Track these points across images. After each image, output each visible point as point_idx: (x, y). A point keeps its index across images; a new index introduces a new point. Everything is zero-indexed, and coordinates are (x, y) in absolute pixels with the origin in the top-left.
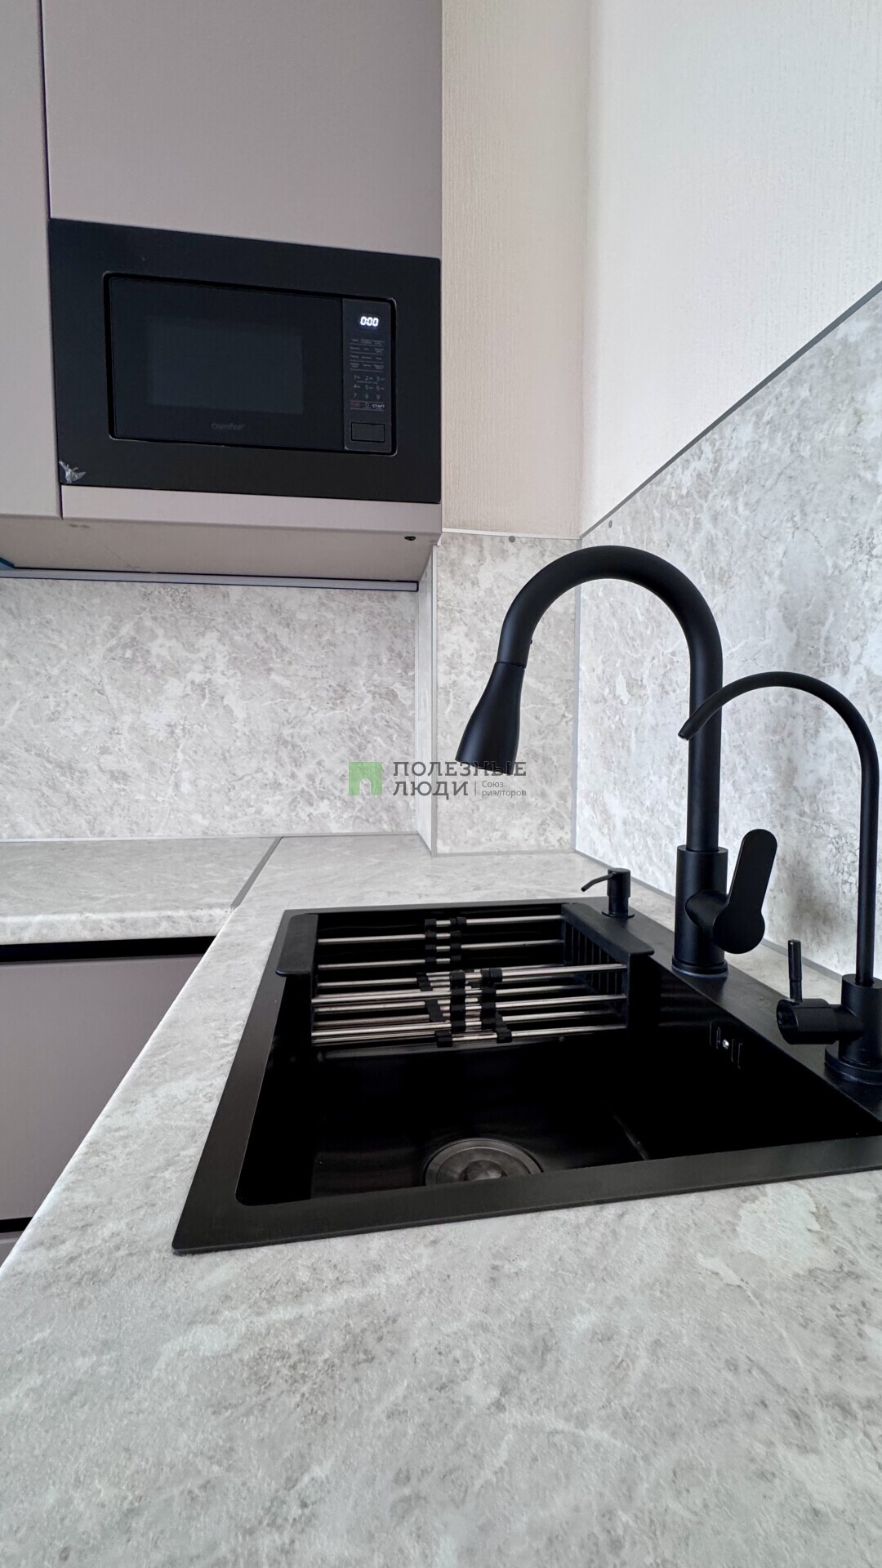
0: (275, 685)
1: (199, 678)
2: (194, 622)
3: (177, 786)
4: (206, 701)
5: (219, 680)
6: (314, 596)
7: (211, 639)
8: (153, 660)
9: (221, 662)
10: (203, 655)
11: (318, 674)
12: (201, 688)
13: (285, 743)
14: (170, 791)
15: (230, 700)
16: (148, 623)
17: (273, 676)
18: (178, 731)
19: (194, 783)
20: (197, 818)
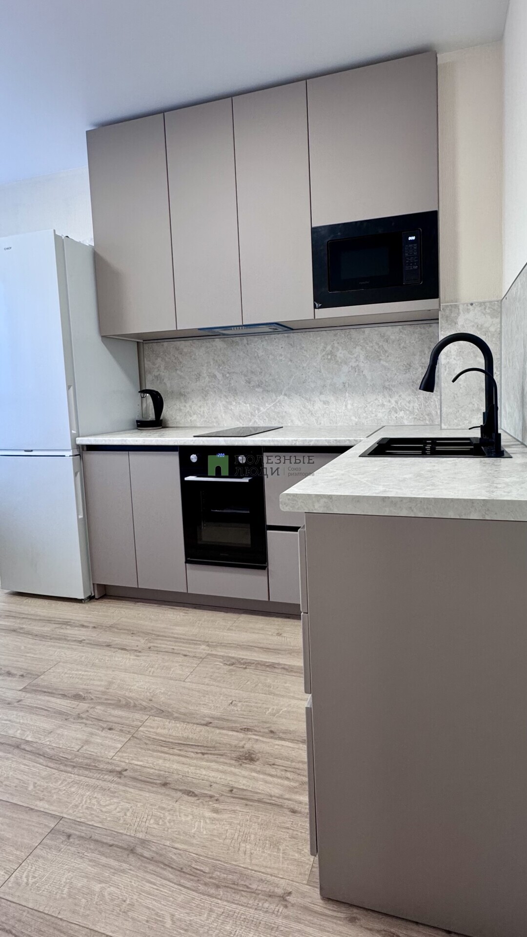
0: (383, 365)
1: (354, 365)
2: (352, 344)
3: (346, 406)
4: (357, 373)
5: (362, 365)
6: (397, 329)
7: (358, 349)
8: (338, 358)
9: (362, 358)
10: (355, 355)
11: (398, 360)
12: (354, 368)
13: (386, 388)
14: (344, 408)
15: (366, 372)
16: (336, 345)
17: (382, 362)
18: (347, 385)
19: (352, 405)
20: (353, 418)
